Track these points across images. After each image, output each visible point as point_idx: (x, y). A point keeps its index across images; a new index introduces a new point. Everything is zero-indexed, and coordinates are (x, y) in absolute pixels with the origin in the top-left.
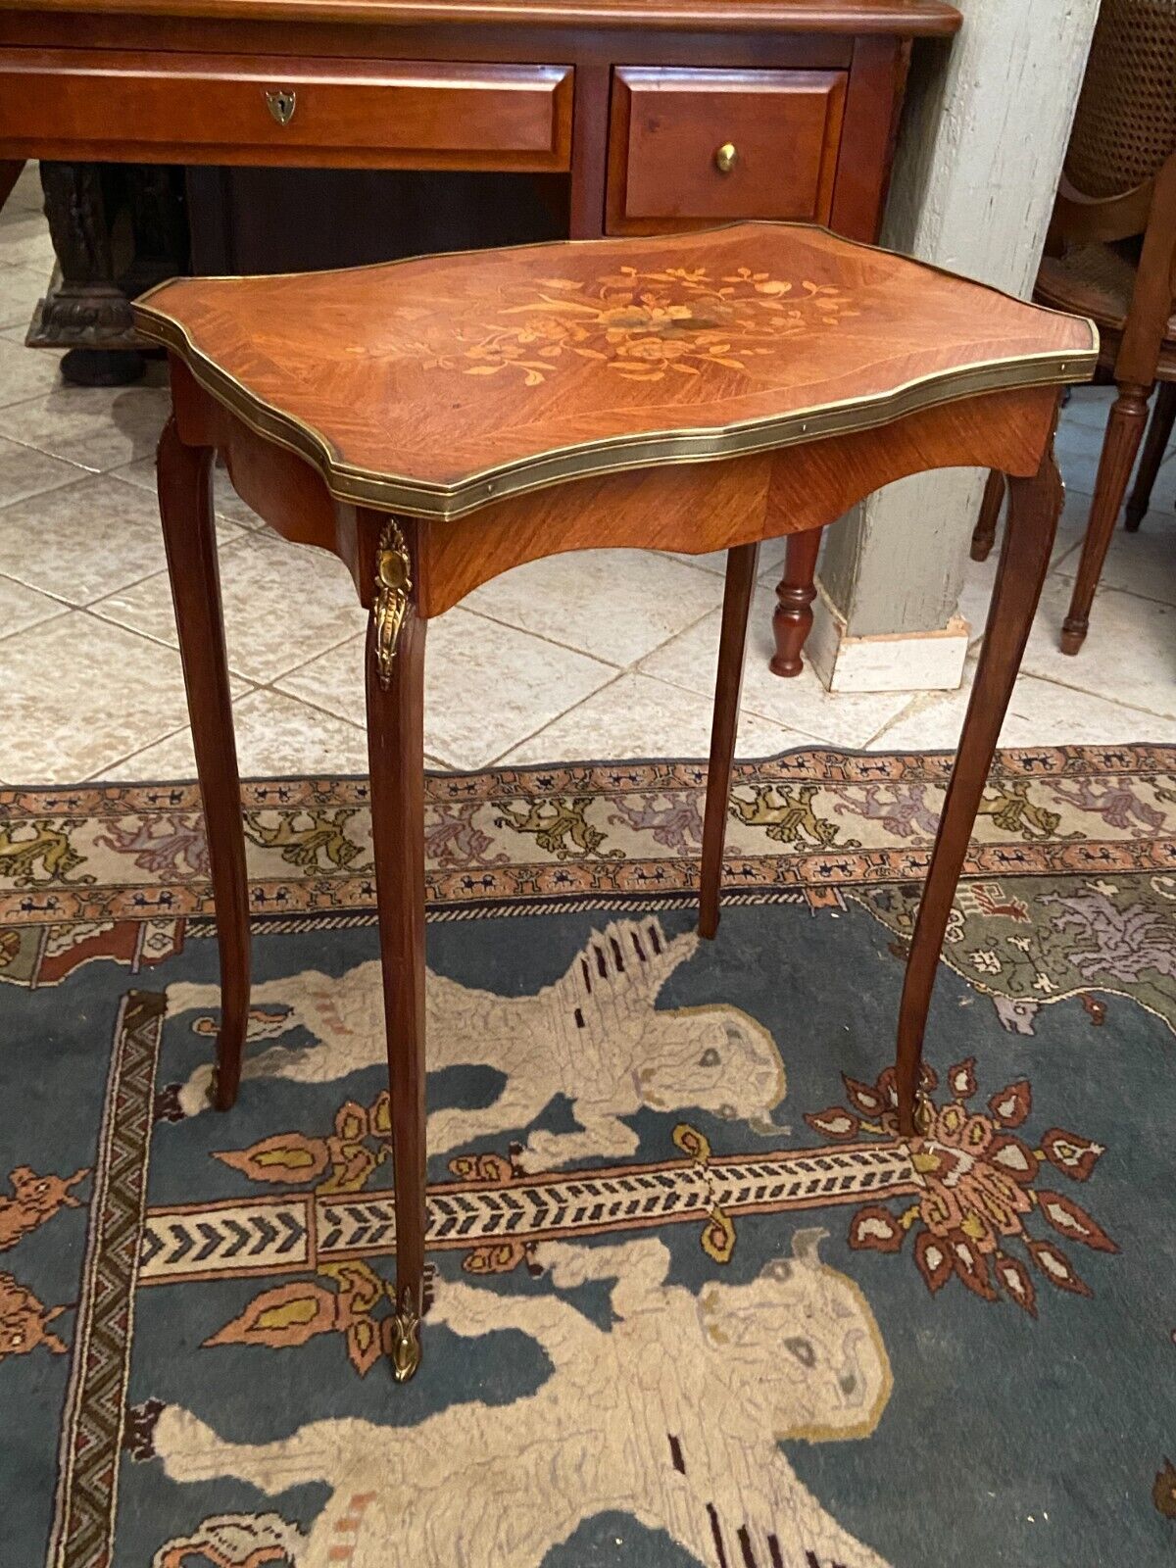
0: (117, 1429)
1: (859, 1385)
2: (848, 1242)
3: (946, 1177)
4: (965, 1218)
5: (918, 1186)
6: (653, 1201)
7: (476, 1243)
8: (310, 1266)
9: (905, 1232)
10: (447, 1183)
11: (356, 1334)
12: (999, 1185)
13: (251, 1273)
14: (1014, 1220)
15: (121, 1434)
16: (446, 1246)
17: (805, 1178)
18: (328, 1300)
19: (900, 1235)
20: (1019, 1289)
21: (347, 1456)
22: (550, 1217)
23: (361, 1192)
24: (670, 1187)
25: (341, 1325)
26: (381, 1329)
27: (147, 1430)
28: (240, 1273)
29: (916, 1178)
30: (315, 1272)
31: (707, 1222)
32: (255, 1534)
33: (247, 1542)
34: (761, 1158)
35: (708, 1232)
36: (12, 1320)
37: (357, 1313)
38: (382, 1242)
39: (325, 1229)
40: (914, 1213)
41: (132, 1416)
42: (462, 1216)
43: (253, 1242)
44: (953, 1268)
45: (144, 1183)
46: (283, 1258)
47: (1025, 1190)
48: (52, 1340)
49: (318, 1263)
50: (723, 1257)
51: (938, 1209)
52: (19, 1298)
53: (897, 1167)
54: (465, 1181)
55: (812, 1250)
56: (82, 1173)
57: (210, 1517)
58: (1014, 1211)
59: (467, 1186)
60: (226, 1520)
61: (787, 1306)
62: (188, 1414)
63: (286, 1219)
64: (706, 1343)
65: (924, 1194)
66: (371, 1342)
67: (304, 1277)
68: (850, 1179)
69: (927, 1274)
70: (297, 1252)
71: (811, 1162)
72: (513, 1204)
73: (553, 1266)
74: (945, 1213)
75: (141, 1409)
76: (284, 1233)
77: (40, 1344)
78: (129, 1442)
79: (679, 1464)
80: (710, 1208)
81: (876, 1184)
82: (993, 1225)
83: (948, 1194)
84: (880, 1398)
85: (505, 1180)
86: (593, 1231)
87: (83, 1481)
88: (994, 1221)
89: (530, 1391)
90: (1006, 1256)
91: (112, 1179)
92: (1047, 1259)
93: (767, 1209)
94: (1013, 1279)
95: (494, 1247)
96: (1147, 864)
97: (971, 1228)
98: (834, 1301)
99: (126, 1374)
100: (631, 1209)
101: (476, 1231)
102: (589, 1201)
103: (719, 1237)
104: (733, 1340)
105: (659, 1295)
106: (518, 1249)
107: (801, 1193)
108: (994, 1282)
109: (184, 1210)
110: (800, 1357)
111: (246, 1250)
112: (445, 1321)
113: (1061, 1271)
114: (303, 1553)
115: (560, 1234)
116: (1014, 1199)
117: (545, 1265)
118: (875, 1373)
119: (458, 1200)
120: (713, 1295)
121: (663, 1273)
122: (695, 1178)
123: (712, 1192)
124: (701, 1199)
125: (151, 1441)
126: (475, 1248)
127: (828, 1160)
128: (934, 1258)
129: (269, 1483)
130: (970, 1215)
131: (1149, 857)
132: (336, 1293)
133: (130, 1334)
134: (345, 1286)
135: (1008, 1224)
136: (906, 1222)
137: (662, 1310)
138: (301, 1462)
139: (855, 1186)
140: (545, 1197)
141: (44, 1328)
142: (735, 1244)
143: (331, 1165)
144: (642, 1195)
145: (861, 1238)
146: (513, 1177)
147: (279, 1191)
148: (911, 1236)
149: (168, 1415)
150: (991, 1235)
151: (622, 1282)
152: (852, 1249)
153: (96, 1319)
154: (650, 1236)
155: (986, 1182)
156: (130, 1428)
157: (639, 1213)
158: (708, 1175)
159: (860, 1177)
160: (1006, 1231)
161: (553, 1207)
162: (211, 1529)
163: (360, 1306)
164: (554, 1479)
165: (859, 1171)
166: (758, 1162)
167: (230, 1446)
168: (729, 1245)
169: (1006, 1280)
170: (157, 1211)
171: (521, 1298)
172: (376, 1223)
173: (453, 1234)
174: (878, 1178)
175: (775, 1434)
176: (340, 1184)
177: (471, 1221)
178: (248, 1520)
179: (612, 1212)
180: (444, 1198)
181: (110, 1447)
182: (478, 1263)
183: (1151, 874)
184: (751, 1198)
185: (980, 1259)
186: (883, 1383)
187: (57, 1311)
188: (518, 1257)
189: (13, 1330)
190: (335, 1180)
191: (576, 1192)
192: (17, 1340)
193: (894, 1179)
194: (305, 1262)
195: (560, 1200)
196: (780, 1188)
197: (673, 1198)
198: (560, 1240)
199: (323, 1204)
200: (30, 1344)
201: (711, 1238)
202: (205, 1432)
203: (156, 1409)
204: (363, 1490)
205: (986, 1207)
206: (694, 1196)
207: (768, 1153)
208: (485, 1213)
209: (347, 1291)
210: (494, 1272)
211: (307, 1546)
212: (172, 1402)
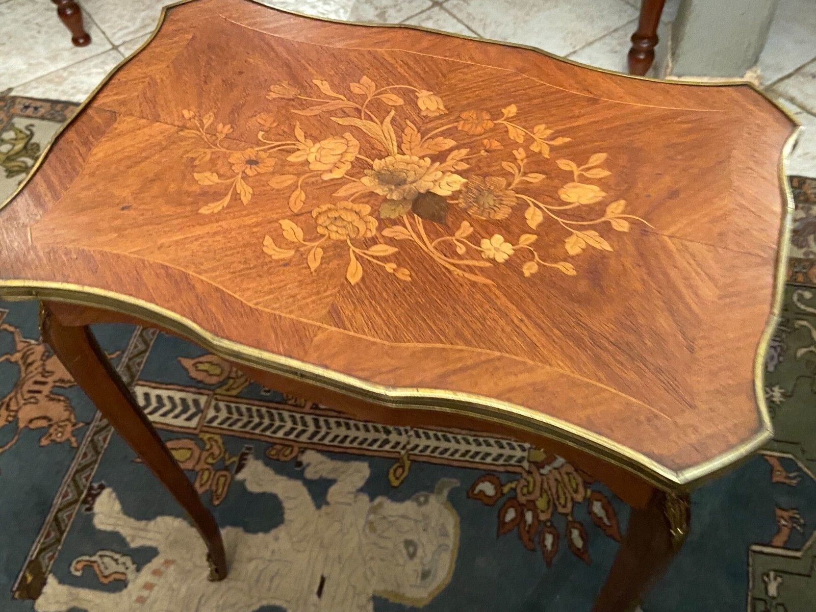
0: (82, 492)
1: (431, 577)
2: (468, 493)
3: (543, 467)
4: (541, 495)
5: (524, 469)
6: (375, 441)
7: (278, 441)
8: (196, 432)
9: (503, 494)
10: (277, 403)
11: (202, 475)
12: (573, 481)
13: (170, 428)
14: (569, 505)
15: (83, 496)
16: (263, 438)
17: (463, 447)
18: (197, 452)
19: (499, 495)
20: (549, 547)
21: (171, 538)
22: (319, 436)
23: (236, 397)
24: (388, 435)
25: (198, 468)
26: (214, 475)
27: (94, 497)
28: (164, 427)
29: (526, 464)
30: (197, 435)
31: (397, 460)
32: (117, 564)
33: (113, 567)
34: (445, 429)
35: (395, 467)
36: (62, 424)
37: (208, 464)
38: (235, 428)
39: (211, 413)
40: (513, 485)
41: (91, 488)
42: (277, 423)
43: (177, 411)
44: (518, 525)
45: (142, 366)
46: (187, 424)
47: (586, 488)
48: (73, 439)
49: (201, 431)
50: (395, 483)
51: (527, 486)
52: (67, 413)
53: (519, 453)
54: (286, 404)
55: (446, 493)
56: (118, 353)
57: (103, 550)
58: (572, 499)
59: (287, 407)
60: (108, 553)
61: (416, 521)
62: (114, 495)
63: (196, 402)
64: (364, 530)
65: (525, 475)
66: (207, 481)
67: (191, 436)
68: (488, 455)
69: (502, 523)
70: (194, 423)
71: (471, 439)
72: (305, 424)
73: (308, 465)
74: (531, 489)
75: (96, 485)
76: (193, 410)
77: (68, 440)
78: (85, 502)
79: (320, 593)
80: (403, 452)
81: (501, 462)
82: (555, 505)
83: (538, 478)
84: (438, 587)
85: (307, 409)
86: (337, 450)
87: (60, 515)
88: (557, 503)
89: (266, 530)
90: (552, 526)
91: (130, 359)
92: (575, 533)
93: (434, 461)
94: (549, 540)
95: (284, 445)
96: (800, 278)
97: (541, 503)
98: (443, 525)
99: (96, 466)
100: (361, 443)
101: (280, 434)
102: (343, 431)
103: (400, 471)
104: (379, 532)
105: (352, 496)
106: (296, 450)
107: (457, 456)
108: (536, 539)
109: (154, 385)
110: (408, 553)
111: (172, 415)
112: (245, 480)
113: (579, 543)
114: (134, 580)
115: (320, 447)
116: (576, 491)
117: (305, 463)
118: (443, 572)
119: (280, 414)
120: (380, 505)
121: (361, 484)
122: (403, 433)
123: (408, 443)
124: (401, 446)
125: (93, 503)
126: (275, 444)
127: (481, 439)
128: (511, 515)
129: (133, 541)
130: (545, 495)
131: (806, 275)
132: (203, 449)
133: (106, 446)
134: (208, 447)
135: (564, 506)
136: (506, 489)
137: (349, 504)
138: (150, 535)
139: (489, 460)
140: (322, 423)
141: (72, 432)
142: (405, 478)
143: (229, 378)
144: (371, 436)
145: (476, 491)
146: (311, 408)
147: (198, 386)
148: (505, 498)
149: (106, 492)
150: (550, 510)
151: (339, 483)
152: (468, 497)
153: (95, 434)
154: (364, 461)
155: (565, 476)
156: (89, 495)
157: (365, 446)
158: (412, 433)
159: (494, 455)
160: (561, 510)
161: (324, 430)
162: (101, 556)
163: (210, 460)
164: (257, 581)
165: (495, 451)
166: (442, 431)
167: (125, 517)
168: (402, 478)
169: (544, 540)
170: (141, 383)
171: (284, 478)
172: (235, 416)
173: (268, 433)
174: (503, 458)
175: (375, 591)
176: (228, 390)
177: (280, 427)
178: (117, 556)
179: (352, 442)
180: (274, 411)
181: (76, 502)
182: (273, 452)
183: (799, 287)
184: (428, 452)
185: (536, 523)
186: (444, 580)
187: (81, 425)
188: (294, 454)
189: (60, 429)
190: (226, 387)
191: (339, 424)
192: (60, 435)
193: (513, 462)
194: (195, 429)
195: (329, 428)
196: (446, 450)
197: (386, 442)
198: (319, 451)
199: (216, 399)
200: (64, 438)
201: (395, 471)
202: (117, 506)
203: (102, 487)
204: (170, 558)
205: (557, 491)
206: (398, 443)
207: (450, 427)
208: (289, 425)
209: (208, 450)
210: (278, 460)
211: (136, 578)
212: (109, 486)
